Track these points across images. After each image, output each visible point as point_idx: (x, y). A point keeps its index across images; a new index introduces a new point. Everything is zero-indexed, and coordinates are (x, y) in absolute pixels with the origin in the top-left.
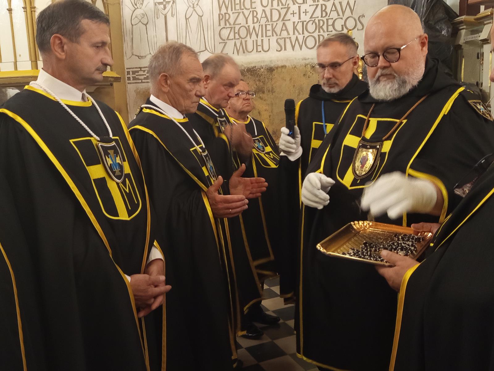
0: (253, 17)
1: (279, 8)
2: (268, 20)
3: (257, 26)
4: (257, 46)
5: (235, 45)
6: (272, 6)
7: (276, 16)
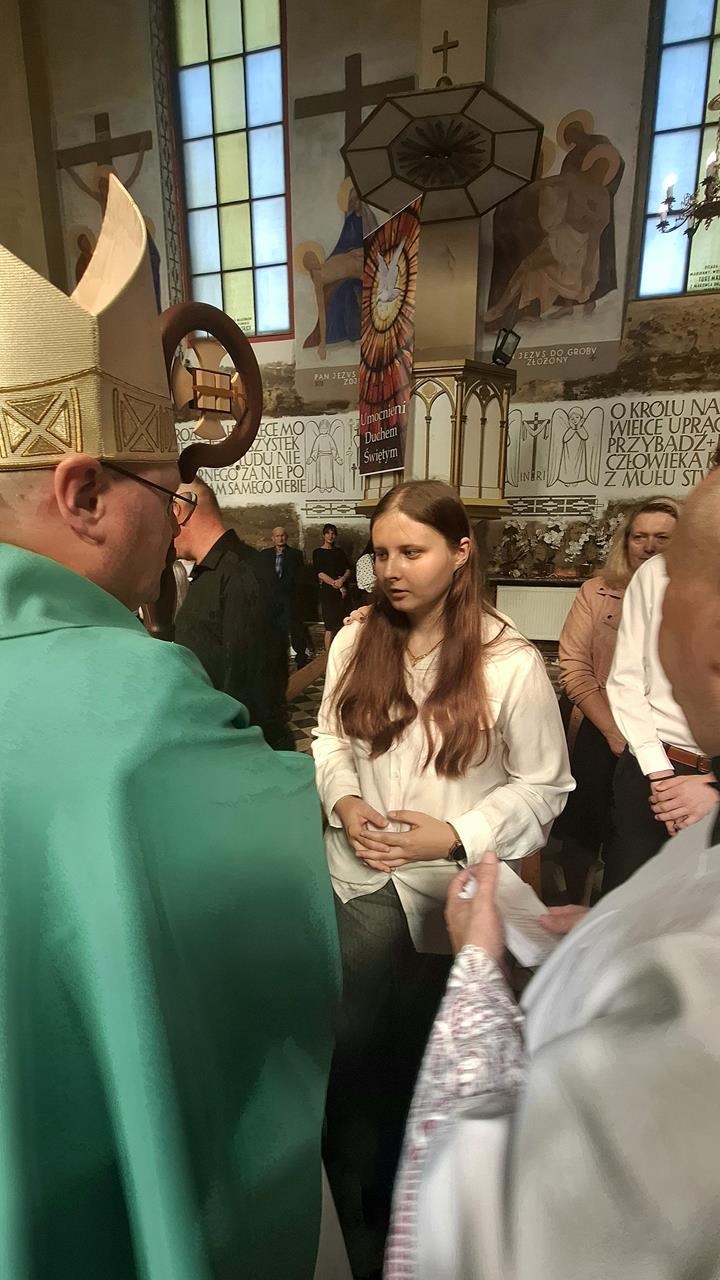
0: (657, 444)
1: (692, 435)
2: (675, 449)
3: (660, 455)
4: (657, 477)
5: (627, 475)
6: (684, 432)
7: (687, 444)
